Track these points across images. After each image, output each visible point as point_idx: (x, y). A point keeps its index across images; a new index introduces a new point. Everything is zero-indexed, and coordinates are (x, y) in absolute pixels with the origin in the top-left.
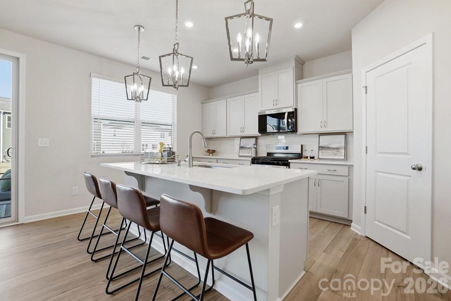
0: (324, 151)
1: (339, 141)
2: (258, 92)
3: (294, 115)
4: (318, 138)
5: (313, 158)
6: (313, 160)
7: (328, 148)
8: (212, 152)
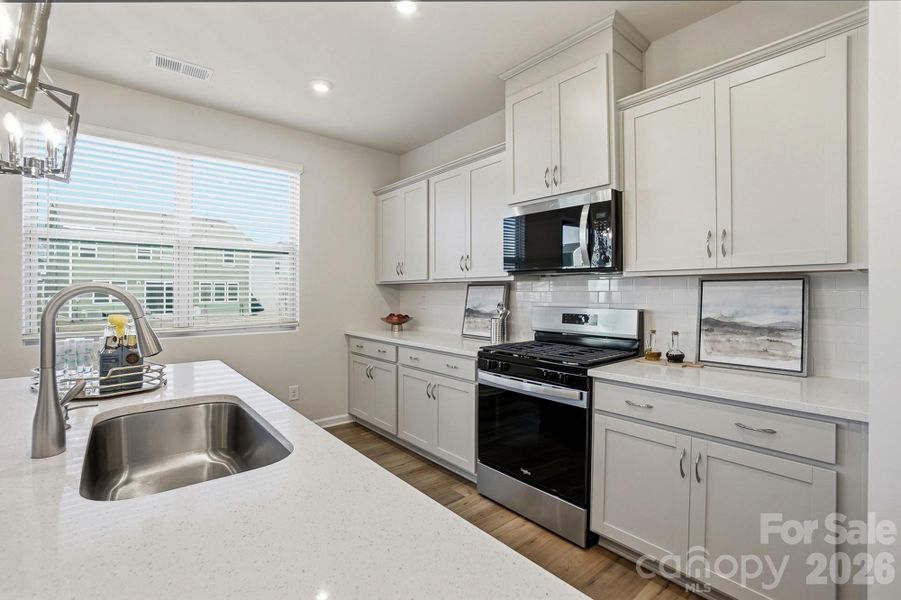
0: (717, 335)
1: (781, 304)
2: (504, 149)
3: (609, 214)
4: (696, 292)
5: (677, 359)
6: (680, 365)
7: (735, 328)
8: (399, 320)
